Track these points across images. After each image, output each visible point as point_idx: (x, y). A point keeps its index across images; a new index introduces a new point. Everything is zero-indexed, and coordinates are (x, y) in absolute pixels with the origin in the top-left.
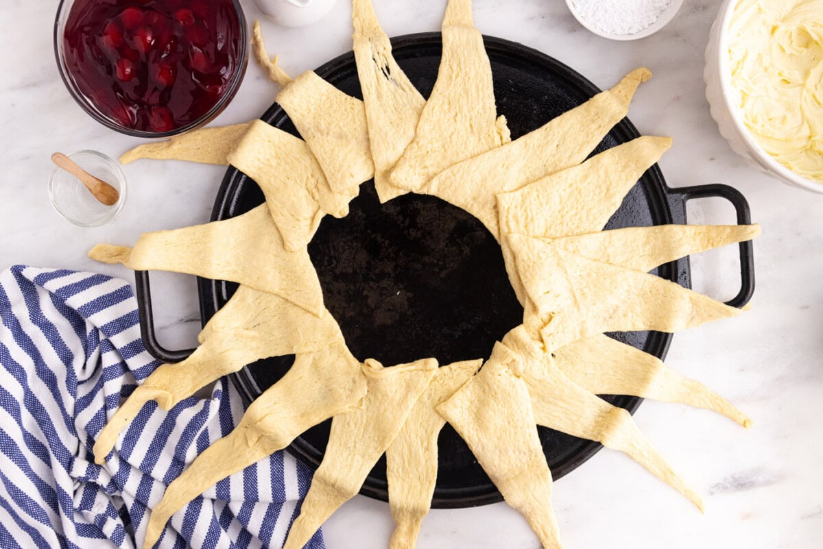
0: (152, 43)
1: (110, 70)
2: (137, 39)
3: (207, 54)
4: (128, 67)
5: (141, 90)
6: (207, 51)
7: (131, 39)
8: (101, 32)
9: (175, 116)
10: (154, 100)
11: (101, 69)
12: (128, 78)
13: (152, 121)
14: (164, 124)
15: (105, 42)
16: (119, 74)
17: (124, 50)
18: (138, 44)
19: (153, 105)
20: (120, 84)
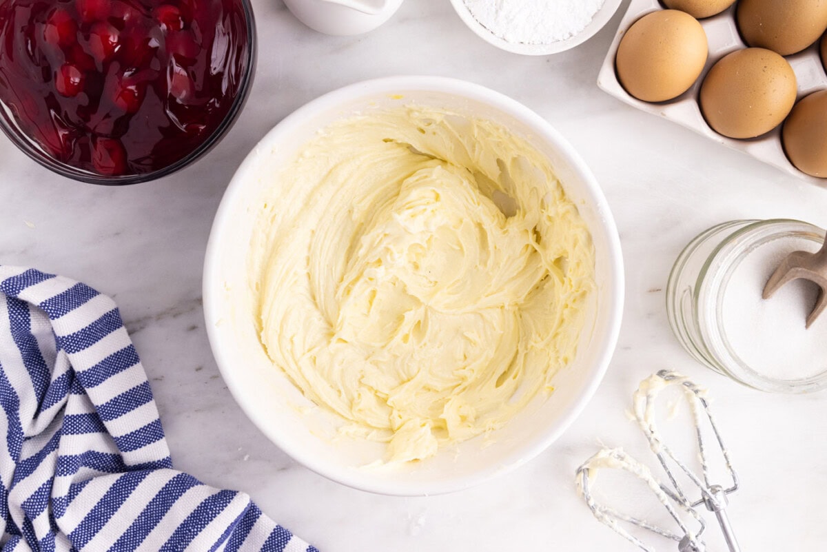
0: (116, 49)
1: (47, 75)
2: (96, 38)
3: (192, 77)
4: (75, 76)
5: (86, 112)
6: (193, 72)
7: (87, 38)
8: (46, 19)
9: (132, 156)
10: (105, 127)
11: (35, 72)
12: (72, 91)
13: (96, 155)
14: (113, 164)
15: (49, 33)
16: (60, 85)
17: (71, 51)
18: (95, 47)
19: (101, 135)
20: (60, 99)
